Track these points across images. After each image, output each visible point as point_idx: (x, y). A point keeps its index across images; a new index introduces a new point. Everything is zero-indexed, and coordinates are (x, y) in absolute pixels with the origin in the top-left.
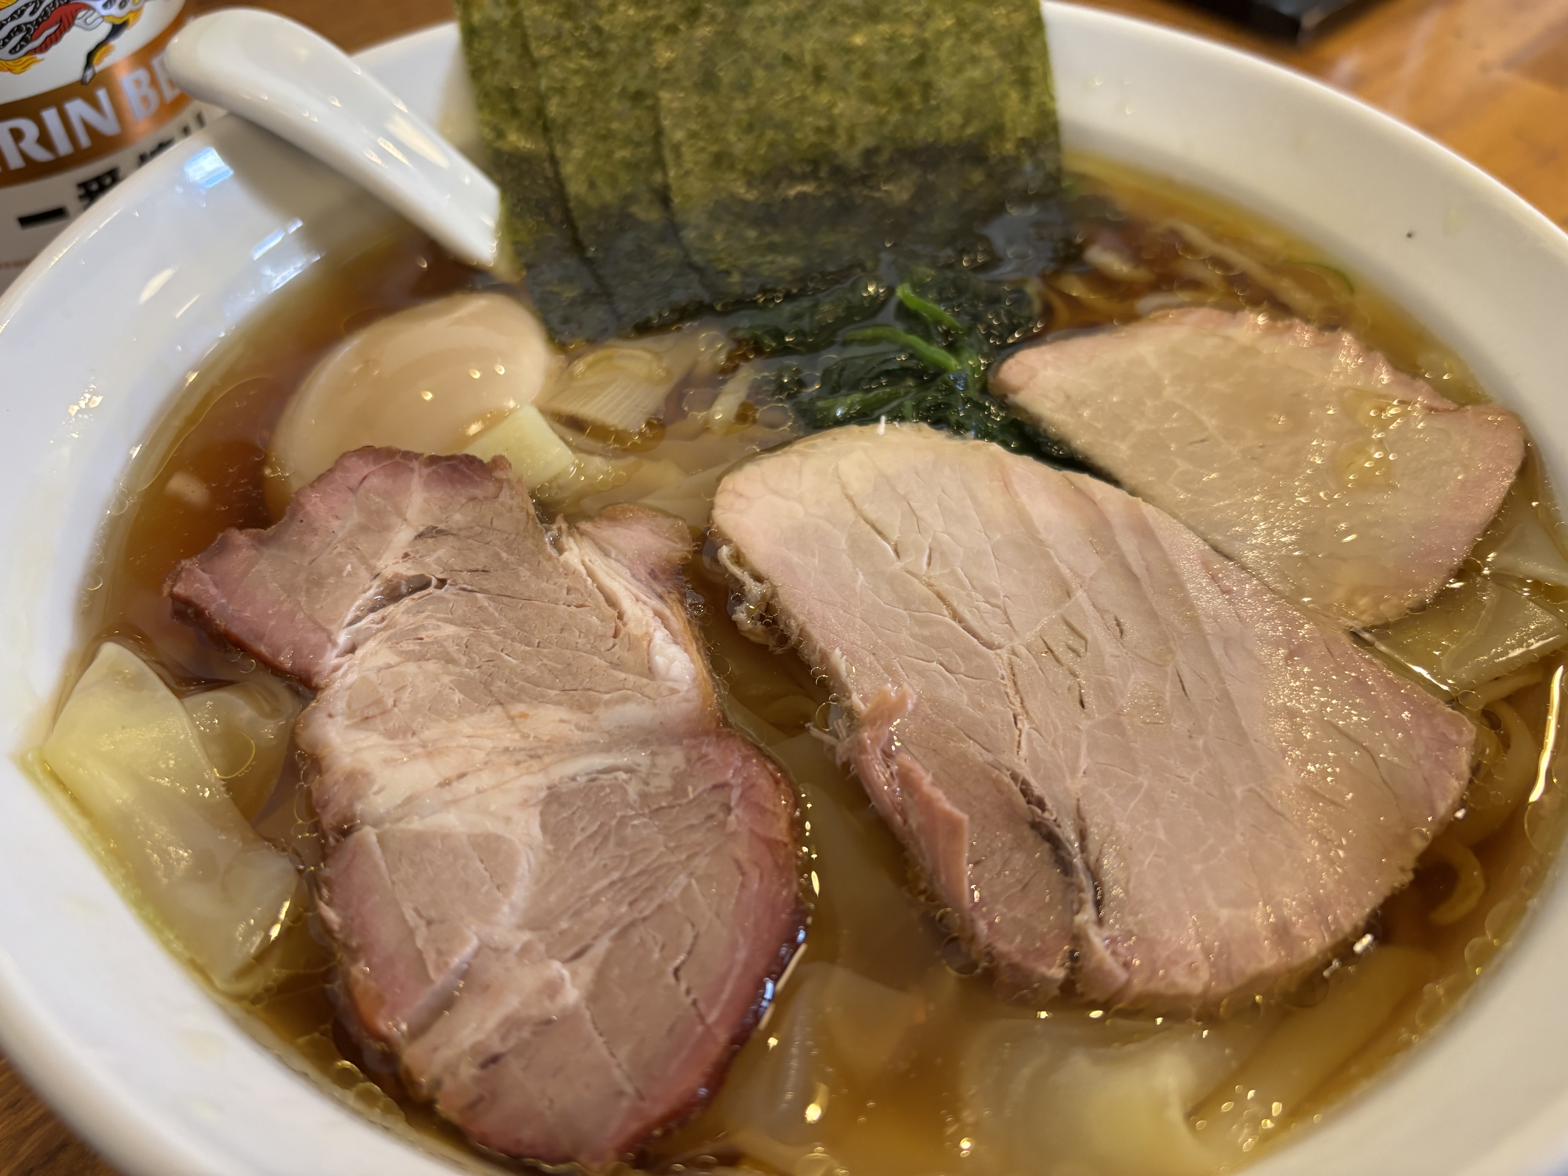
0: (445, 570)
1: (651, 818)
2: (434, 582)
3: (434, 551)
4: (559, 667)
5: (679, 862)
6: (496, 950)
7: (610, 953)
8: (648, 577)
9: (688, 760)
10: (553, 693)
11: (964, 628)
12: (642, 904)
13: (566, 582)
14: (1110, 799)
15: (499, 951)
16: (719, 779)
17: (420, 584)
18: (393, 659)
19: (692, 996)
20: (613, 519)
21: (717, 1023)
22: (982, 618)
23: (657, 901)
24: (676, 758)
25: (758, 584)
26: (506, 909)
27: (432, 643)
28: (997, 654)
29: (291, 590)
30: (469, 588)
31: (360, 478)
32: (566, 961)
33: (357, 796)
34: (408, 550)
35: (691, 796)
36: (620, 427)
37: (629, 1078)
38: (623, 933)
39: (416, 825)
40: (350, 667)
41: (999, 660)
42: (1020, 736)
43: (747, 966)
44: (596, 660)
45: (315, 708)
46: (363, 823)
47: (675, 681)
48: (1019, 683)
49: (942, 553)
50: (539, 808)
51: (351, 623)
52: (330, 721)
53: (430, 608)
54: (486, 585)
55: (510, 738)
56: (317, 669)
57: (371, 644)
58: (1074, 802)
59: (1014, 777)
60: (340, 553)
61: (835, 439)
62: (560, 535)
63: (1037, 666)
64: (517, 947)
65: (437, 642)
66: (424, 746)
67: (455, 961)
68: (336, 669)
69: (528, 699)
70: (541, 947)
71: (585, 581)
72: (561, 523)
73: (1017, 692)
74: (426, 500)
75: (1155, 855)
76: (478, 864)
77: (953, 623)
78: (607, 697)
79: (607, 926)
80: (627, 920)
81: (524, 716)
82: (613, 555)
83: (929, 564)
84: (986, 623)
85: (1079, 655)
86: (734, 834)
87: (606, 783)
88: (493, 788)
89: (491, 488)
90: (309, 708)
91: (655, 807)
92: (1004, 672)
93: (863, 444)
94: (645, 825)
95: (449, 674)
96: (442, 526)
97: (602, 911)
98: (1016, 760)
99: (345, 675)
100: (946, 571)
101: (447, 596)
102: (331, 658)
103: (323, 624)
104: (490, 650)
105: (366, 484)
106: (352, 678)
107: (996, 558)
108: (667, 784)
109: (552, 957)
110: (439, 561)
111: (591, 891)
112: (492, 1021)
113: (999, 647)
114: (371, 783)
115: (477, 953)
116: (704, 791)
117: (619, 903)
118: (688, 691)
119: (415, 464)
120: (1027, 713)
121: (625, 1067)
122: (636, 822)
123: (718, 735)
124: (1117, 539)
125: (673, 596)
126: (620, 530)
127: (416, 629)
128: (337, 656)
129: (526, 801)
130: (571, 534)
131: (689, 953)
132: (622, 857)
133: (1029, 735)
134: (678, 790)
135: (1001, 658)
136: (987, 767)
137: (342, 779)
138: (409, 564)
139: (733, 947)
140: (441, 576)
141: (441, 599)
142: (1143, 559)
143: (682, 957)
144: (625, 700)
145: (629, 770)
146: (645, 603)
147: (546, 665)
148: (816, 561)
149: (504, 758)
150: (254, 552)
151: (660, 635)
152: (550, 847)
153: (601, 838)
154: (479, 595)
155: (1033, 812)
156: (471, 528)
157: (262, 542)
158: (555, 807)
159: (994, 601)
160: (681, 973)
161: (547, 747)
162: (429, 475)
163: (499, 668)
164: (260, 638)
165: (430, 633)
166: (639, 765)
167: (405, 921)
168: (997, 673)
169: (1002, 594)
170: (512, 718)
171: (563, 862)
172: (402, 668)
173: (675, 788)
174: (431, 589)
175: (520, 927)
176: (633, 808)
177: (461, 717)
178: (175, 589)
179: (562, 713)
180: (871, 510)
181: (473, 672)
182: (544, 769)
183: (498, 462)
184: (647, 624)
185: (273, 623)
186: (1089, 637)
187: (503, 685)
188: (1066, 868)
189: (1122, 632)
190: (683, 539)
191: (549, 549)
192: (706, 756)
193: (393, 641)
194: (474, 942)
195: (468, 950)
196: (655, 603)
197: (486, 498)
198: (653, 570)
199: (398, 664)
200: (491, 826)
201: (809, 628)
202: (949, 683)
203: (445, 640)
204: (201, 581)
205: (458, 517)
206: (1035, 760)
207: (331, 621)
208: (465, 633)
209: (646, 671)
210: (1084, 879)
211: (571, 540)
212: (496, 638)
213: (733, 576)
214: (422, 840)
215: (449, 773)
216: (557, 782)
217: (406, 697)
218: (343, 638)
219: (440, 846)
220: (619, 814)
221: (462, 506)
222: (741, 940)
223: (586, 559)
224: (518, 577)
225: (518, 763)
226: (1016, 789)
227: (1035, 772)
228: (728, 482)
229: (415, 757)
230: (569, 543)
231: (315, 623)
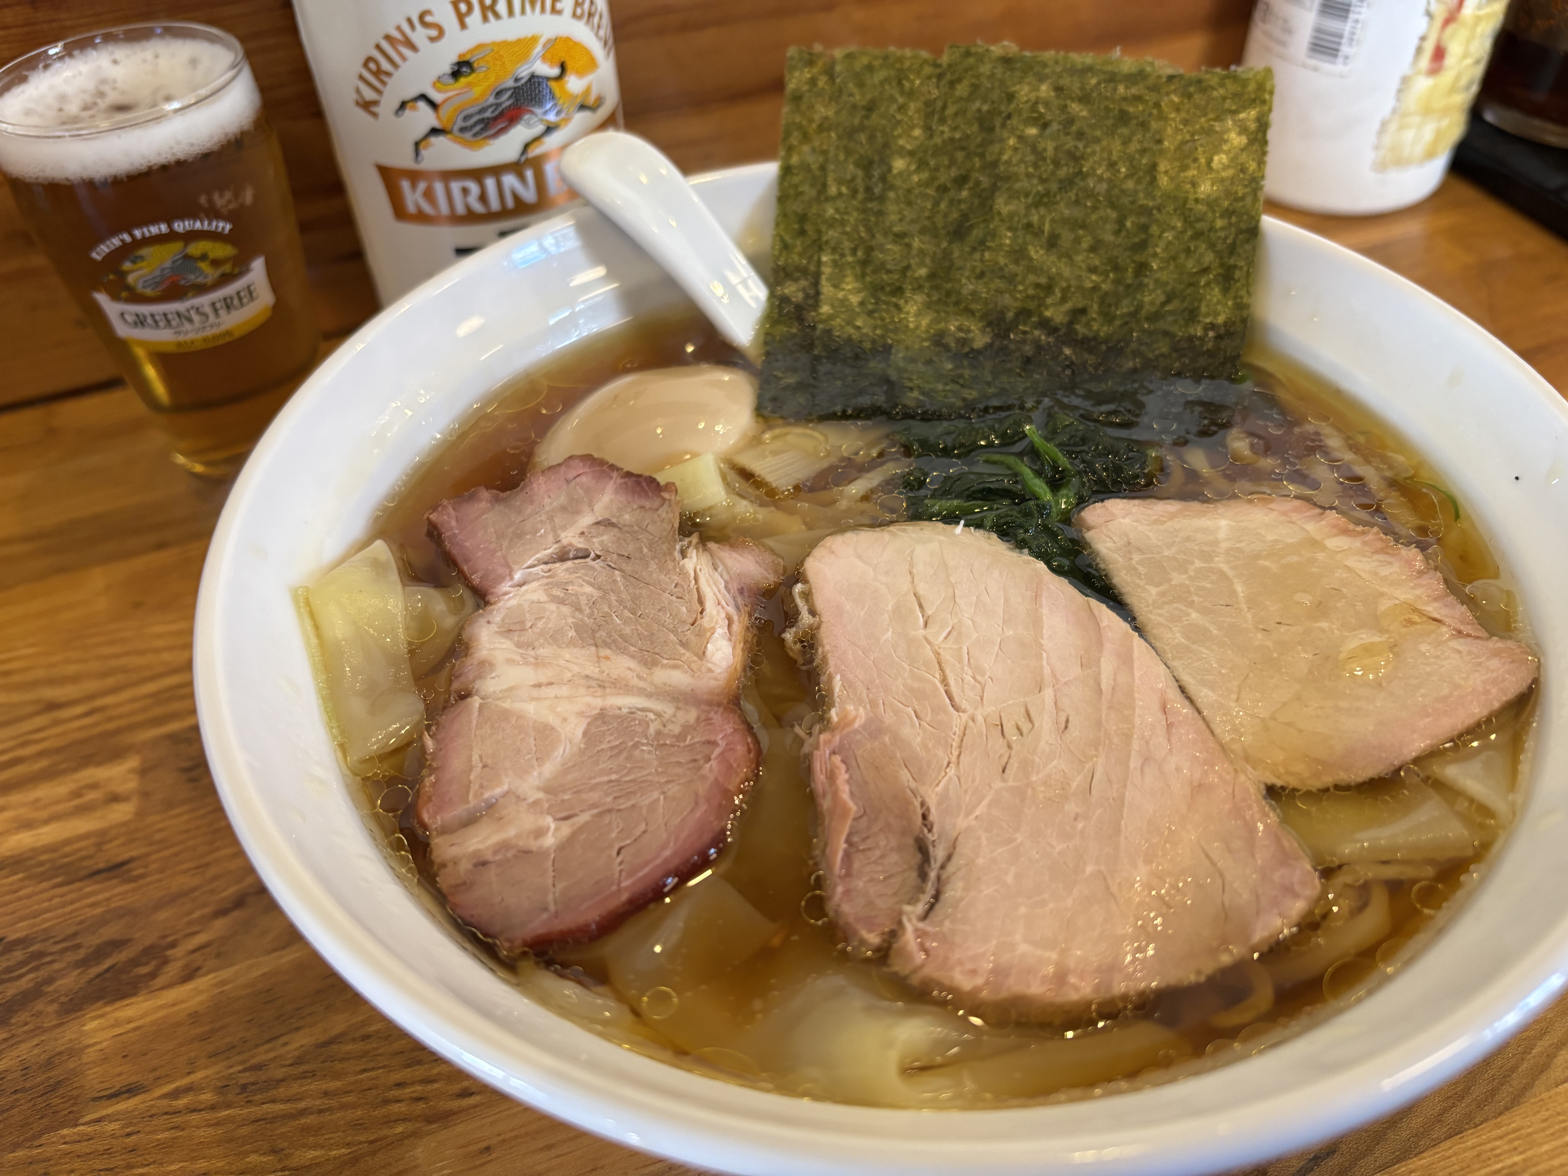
0: (603, 550)
1: (656, 750)
2: (592, 555)
3: (602, 535)
4: (646, 633)
5: (659, 783)
6: (518, 797)
7: (586, 824)
8: (736, 591)
9: (698, 718)
10: (632, 649)
11: (946, 692)
12: (622, 800)
13: (676, 579)
14: (984, 841)
15: (519, 799)
16: (712, 738)
17: (584, 555)
18: (544, 598)
19: (621, 867)
20: (733, 546)
21: (626, 888)
22: (963, 687)
23: (632, 802)
24: (691, 715)
25: (810, 617)
26: (535, 774)
27: (573, 595)
28: (959, 716)
29: (500, 536)
30: (613, 565)
31: (575, 475)
32: (556, 819)
33: (480, 676)
34: (585, 530)
35: (687, 743)
36: (774, 485)
37: (555, 902)
38: (600, 815)
39: (506, 705)
40: (515, 595)
41: (957, 720)
42: (943, 777)
43: (666, 861)
44: (672, 636)
45: (482, 614)
46: (476, 695)
47: (715, 664)
48: (965, 741)
49: (960, 634)
50: (589, 720)
51: (529, 567)
52: (486, 624)
53: (582, 571)
54: (624, 566)
55: (592, 670)
56: (493, 590)
57: (535, 585)
58: (955, 835)
59: (923, 804)
60: (542, 521)
61: (922, 529)
62: (688, 547)
63: (985, 732)
64: (531, 800)
65: (576, 595)
66: (536, 659)
67: (487, 795)
68: (506, 594)
69: (614, 648)
70: (546, 806)
71: (690, 581)
72: (695, 539)
73: (960, 747)
74: (611, 501)
75: (996, 891)
76: (532, 740)
77: (938, 684)
78: (665, 662)
79: (593, 806)
80: (607, 807)
81: (607, 658)
82: (719, 570)
83: (946, 638)
84: (963, 691)
85: (1022, 734)
86: (704, 777)
87: (638, 717)
88: (567, 698)
89: (657, 503)
90: (477, 614)
91: (661, 742)
92: (957, 730)
93: (942, 538)
94: (650, 752)
95: (574, 617)
96: (614, 520)
97: (595, 796)
98: (930, 793)
99: (509, 599)
100: (954, 647)
101: (597, 566)
102: (505, 587)
103: (510, 563)
104: (606, 609)
105: (578, 479)
106: (513, 602)
107: (1000, 648)
108: (676, 729)
109: (549, 814)
110: (602, 543)
111: (593, 782)
112: (495, 838)
113: (964, 712)
114: (492, 670)
115: (505, 795)
116: (699, 742)
117: (607, 795)
118: (719, 674)
119: (615, 474)
120: (958, 763)
121: (557, 895)
122: (644, 748)
123: (725, 709)
124: (1102, 659)
125: (746, 609)
126: (735, 555)
127: (567, 583)
128: (510, 586)
129: (583, 712)
130: (696, 548)
131: (635, 840)
132: (626, 767)
133: (950, 779)
134: (681, 737)
135: (961, 720)
136: (908, 790)
137: (476, 663)
138: (581, 540)
139: (664, 847)
140: (598, 553)
141: (593, 568)
142: (1115, 680)
143: (628, 842)
144: (676, 667)
145: (658, 715)
146: (723, 608)
147: (637, 630)
148: (863, 613)
149: (582, 681)
150: (489, 505)
151: (721, 631)
152: (583, 746)
153: (617, 750)
154: (616, 572)
155: (922, 831)
156: (632, 526)
157: (497, 500)
158: (599, 722)
159: (979, 678)
160: (623, 851)
161: (612, 683)
162: (621, 484)
163: (607, 623)
164: (467, 561)
165: (575, 588)
166: (665, 713)
167: (470, 761)
168: (952, 728)
169: (988, 674)
170: (599, 657)
171: (586, 758)
172: (547, 606)
173: (680, 734)
174: (588, 560)
175: (539, 789)
176: (647, 738)
177: (567, 646)
178: (431, 516)
179: (632, 664)
180: (922, 588)
181: (589, 621)
182: (604, 696)
183: (670, 487)
184: (716, 623)
185: (480, 554)
186: (1037, 725)
187: (604, 634)
188: (923, 876)
189: (1066, 727)
190: (776, 572)
191: (677, 554)
192: (710, 719)
193: (548, 587)
194: (505, 787)
195: (498, 791)
196: (731, 610)
197: (651, 509)
198: (742, 588)
199: (545, 602)
200: (552, 720)
201: (829, 656)
202: (913, 725)
203: (582, 595)
204: (449, 515)
205: (627, 517)
206: (944, 797)
207: (515, 563)
208: (596, 594)
209: (701, 653)
210: (930, 888)
211: (695, 551)
212: (615, 603)
213: (796, 606)
214: (505, 715)
215: (543, 679)
216: (608, 707)
217: (540, 624)
218: (518, 576)
219: (513, 722)
220: (636, 739)
221: (633, 510)
222: (672, 844)
223: (698, 568)
224: (648, 567)
225: (589, 687)
226: (919, 812)
227: (940, 803)
228: (829, 541)
229: (527, 663)
230: (693, 553)
231: (506, 561)
